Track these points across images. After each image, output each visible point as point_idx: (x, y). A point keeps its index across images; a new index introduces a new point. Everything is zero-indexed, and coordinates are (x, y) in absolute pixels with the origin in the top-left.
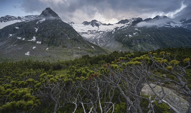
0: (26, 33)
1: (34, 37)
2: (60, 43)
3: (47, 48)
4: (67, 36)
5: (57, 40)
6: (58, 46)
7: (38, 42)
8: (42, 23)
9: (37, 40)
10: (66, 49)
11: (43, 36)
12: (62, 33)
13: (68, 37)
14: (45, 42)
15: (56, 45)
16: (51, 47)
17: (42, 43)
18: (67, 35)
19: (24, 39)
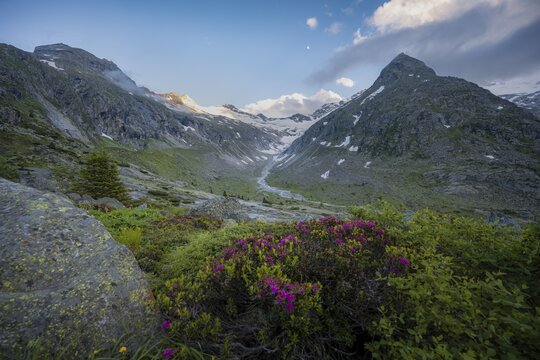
0: (336, 129)
1: (348, 138)
2: (408, 146)
3: (368, 163)
4: (440, 120)
5: (400, 137)
6: (400, 155)
7: (351, 149)
8: (371, 101)
9: (352, 143)
10: (424, 162)
11: (367, 132)
12: (422, 115)
13: (444, 121)
14: (367, 146)
15: (393, 152)
16: (378, 159)
17: (359, 150)
18: (440, 115)
19: (329, 144)
